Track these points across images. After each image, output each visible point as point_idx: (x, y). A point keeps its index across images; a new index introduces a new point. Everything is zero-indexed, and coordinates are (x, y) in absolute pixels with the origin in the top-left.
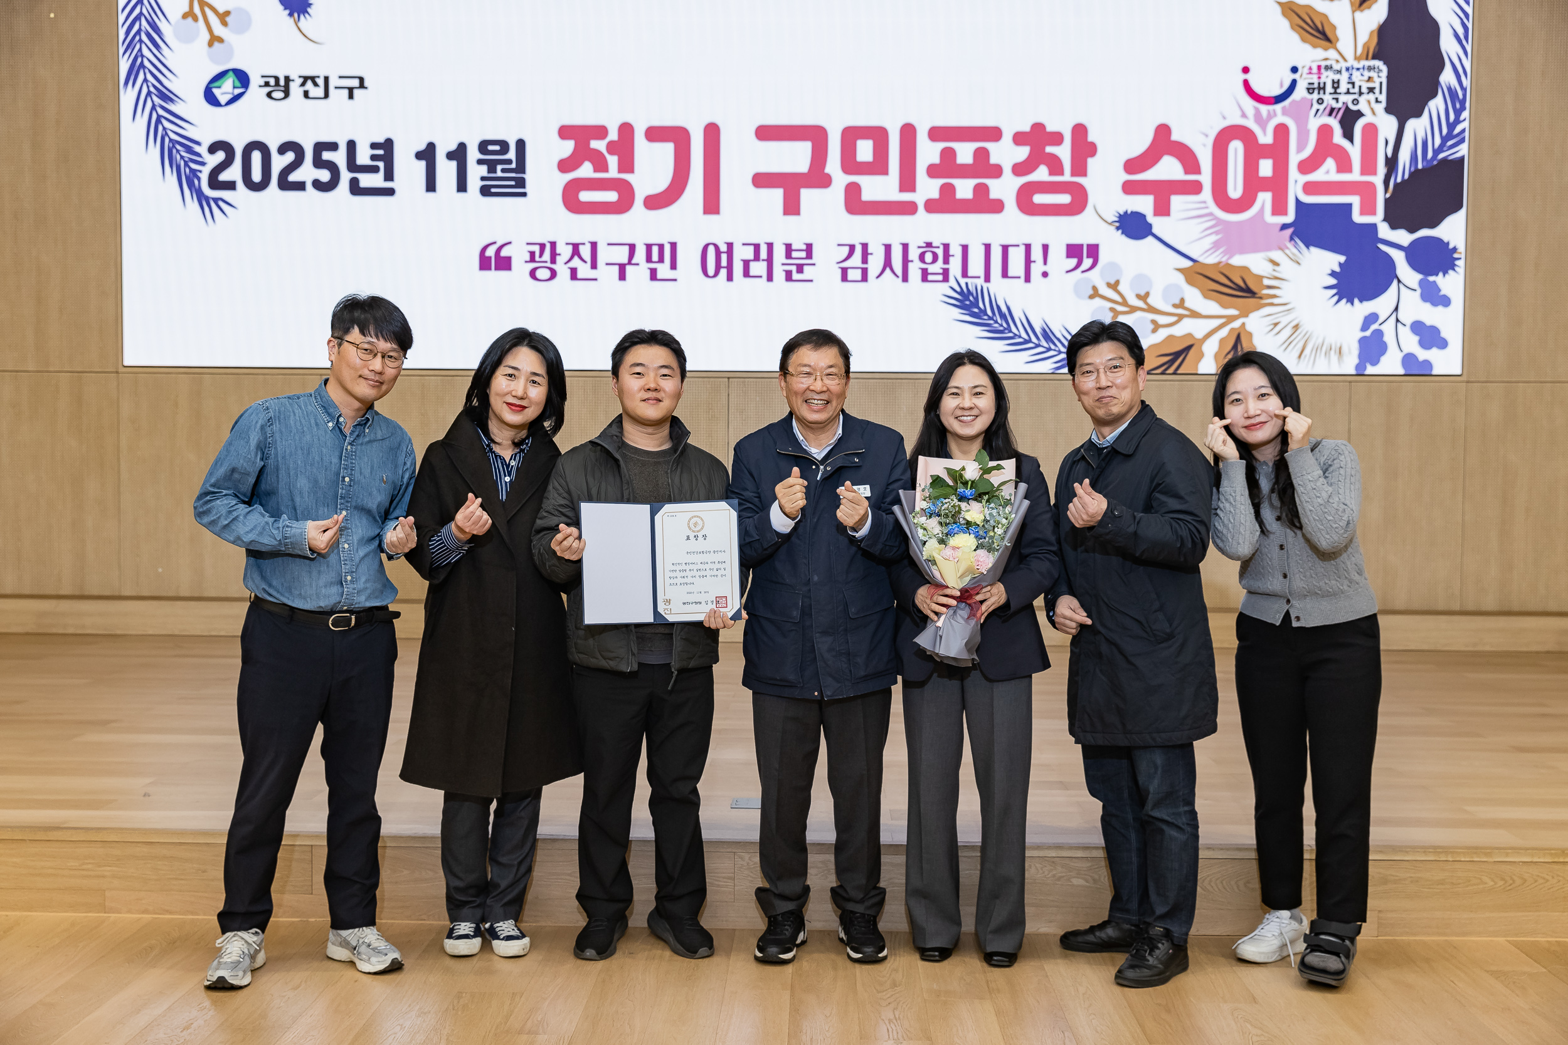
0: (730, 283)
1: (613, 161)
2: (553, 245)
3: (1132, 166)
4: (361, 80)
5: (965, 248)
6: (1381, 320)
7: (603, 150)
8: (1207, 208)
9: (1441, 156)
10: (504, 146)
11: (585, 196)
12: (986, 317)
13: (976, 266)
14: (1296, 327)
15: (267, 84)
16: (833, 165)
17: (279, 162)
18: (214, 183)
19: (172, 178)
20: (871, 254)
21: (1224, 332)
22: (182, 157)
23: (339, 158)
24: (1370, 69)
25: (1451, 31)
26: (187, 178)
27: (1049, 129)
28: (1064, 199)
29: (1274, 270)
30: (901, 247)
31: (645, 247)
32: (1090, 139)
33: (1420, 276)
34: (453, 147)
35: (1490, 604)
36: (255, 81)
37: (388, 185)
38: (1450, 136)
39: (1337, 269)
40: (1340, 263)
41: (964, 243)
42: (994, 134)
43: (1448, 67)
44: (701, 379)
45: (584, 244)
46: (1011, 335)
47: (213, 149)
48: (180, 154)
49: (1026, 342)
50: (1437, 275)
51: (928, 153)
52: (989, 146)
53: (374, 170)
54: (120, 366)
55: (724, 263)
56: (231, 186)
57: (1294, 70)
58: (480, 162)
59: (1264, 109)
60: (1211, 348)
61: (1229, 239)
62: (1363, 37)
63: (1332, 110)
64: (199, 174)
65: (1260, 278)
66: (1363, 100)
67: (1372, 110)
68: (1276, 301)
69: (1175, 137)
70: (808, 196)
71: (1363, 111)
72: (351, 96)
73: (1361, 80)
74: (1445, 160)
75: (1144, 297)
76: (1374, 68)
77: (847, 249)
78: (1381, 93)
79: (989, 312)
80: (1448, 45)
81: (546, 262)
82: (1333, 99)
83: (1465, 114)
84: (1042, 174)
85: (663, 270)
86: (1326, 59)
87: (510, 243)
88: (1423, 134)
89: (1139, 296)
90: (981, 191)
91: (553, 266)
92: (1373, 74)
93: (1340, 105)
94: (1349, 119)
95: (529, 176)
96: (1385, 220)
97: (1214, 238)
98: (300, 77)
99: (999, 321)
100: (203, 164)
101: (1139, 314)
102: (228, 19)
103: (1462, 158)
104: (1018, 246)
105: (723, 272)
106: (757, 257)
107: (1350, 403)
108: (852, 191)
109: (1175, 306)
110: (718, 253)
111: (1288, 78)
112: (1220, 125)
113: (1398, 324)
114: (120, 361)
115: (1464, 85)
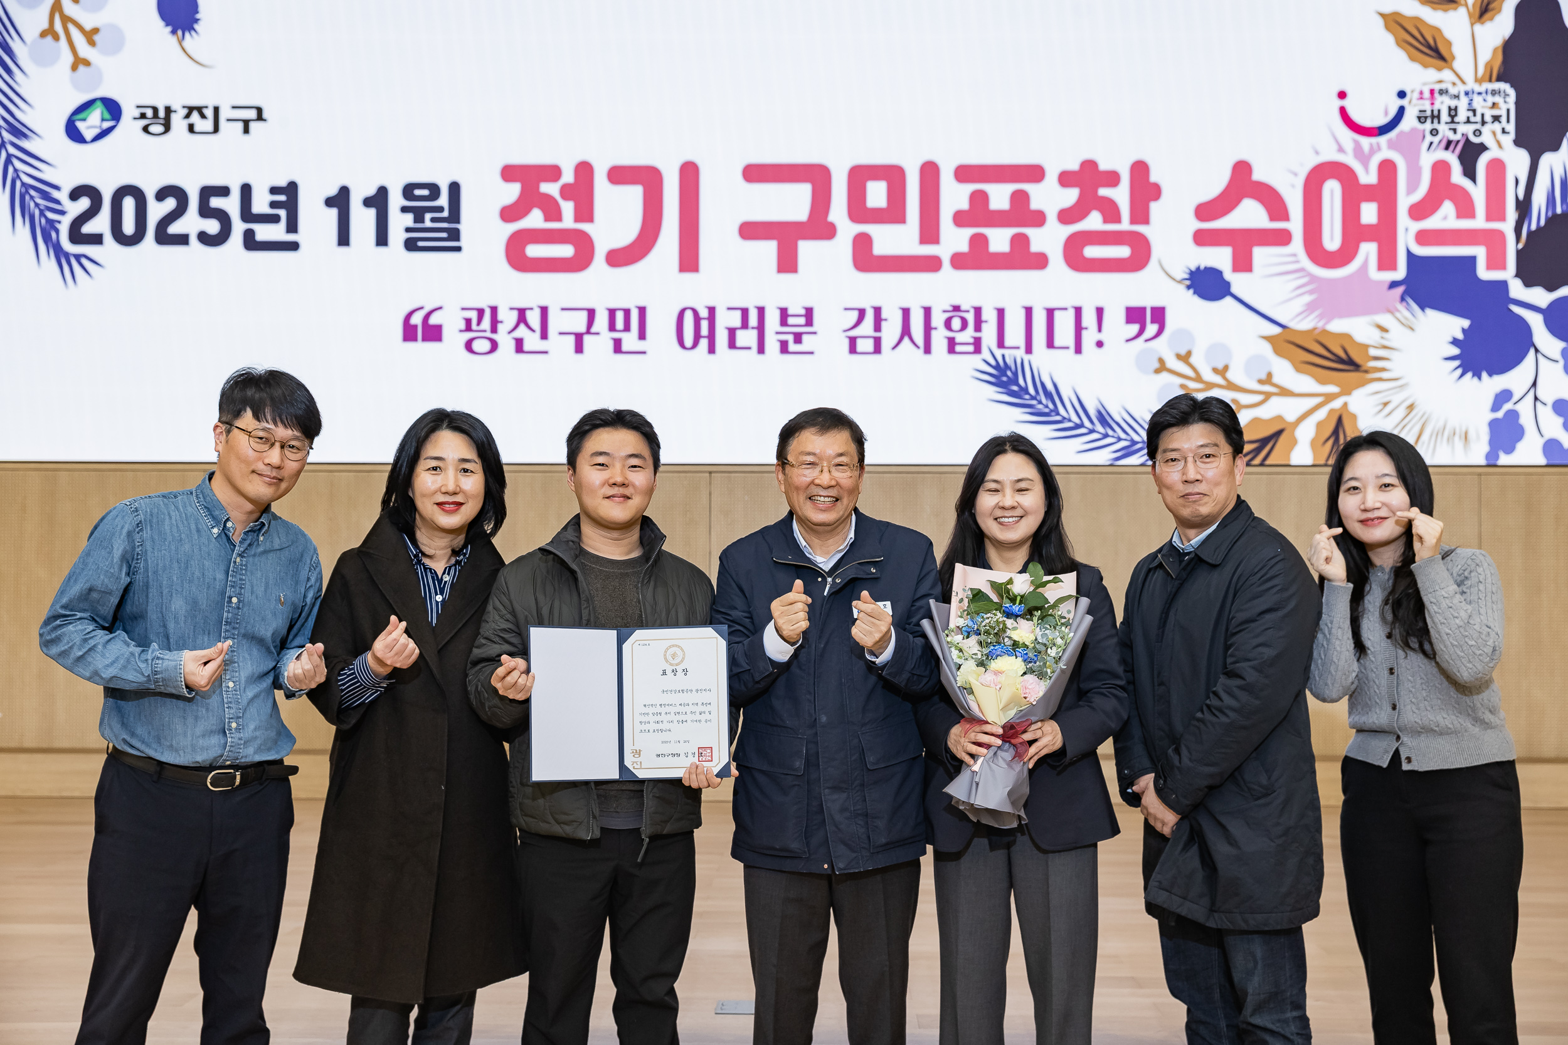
0: (712, 356)
1: (568, 208)
2: (494, 310)
3: (1205, 211)
4: (259, 111)
5: (1001, 313)
6: (1516, 398)
7: (556, 195)
8: (1297, 262)
10: (434, 190)
11: (534, 251)
12: (1027, 397)
13: (1015, 334)
14: (1411, 407)
15: (143, 116)
16: (838, 212)
17: (156, 211)
18: (76, 236)
19: (23, 231)
20: (886, 320)
21: (1322, 414)
22: (37, 205)
23: (231, 205)
24: (1494, 93)
26: (43, 231)
27: (1103, 166)
28: (1122, 252)
29: (1382, 338)
30: (922, 312)
31: (607, 312)
32: (1153, 179)
33: (1561, 344)
34: (371, 191)
36: (129, 112)
37: (291, 237)
39: (1460, 336)
40: (1464, 330)
41: (1000, 306)
42: (1035, 173)
44: (676, 475)
45: (532, 309)
46: (1058, 418)
47: (76, 194)
48: (34, 201)
51: (954, 196)
52: (1028, 187)
53: (275, 219)
55: (705, 331)
56: (97, 239)
57: (1402, 94)
58: (404, 210)
59: (1366, 142)
60: (1306, 433)
61: (1325, 300)
62: (1485, 55)
63: (1449, 143)
64: (57, 225)
65: (1366, 347)
66: (1486, 130)
67: (1498, 142)
68: (1384, 375)
69: (1257, 176)
70: (806, 249)
71: (1487, 144)
72: (246, 130)
73: (1483, 107)
75: (1222, 371)
76: (1500, 92)
77: (855, 315)
78: (1508, 121)
79: (1032, 391)
81: (485, 331)
82: (1450, 129)
84: (1094, 222)
85: (630, 340)
87: (440, 308)
88: (1562, 170)
89: (1215, 370)
90: (1019, 242)
91: (494, 336)
92: (1498, 99)
93: (1458, 137)
94: (1470, 153)
95: (464, 227)
96: (1517, 276)
97: (1307, 298)
98: (184, 107)
99: (1044, 400)
100: (62, 213)
102: (96, 38)
104: (1066, 309)
105: (704, 343)
106: (745, 325)
107: (1480, 500)
108: (862, 244)
109: (1261, 382)
110: (697, 319)
111: (1394, 104)
112: (1313, 161)
113: (1536, 403)
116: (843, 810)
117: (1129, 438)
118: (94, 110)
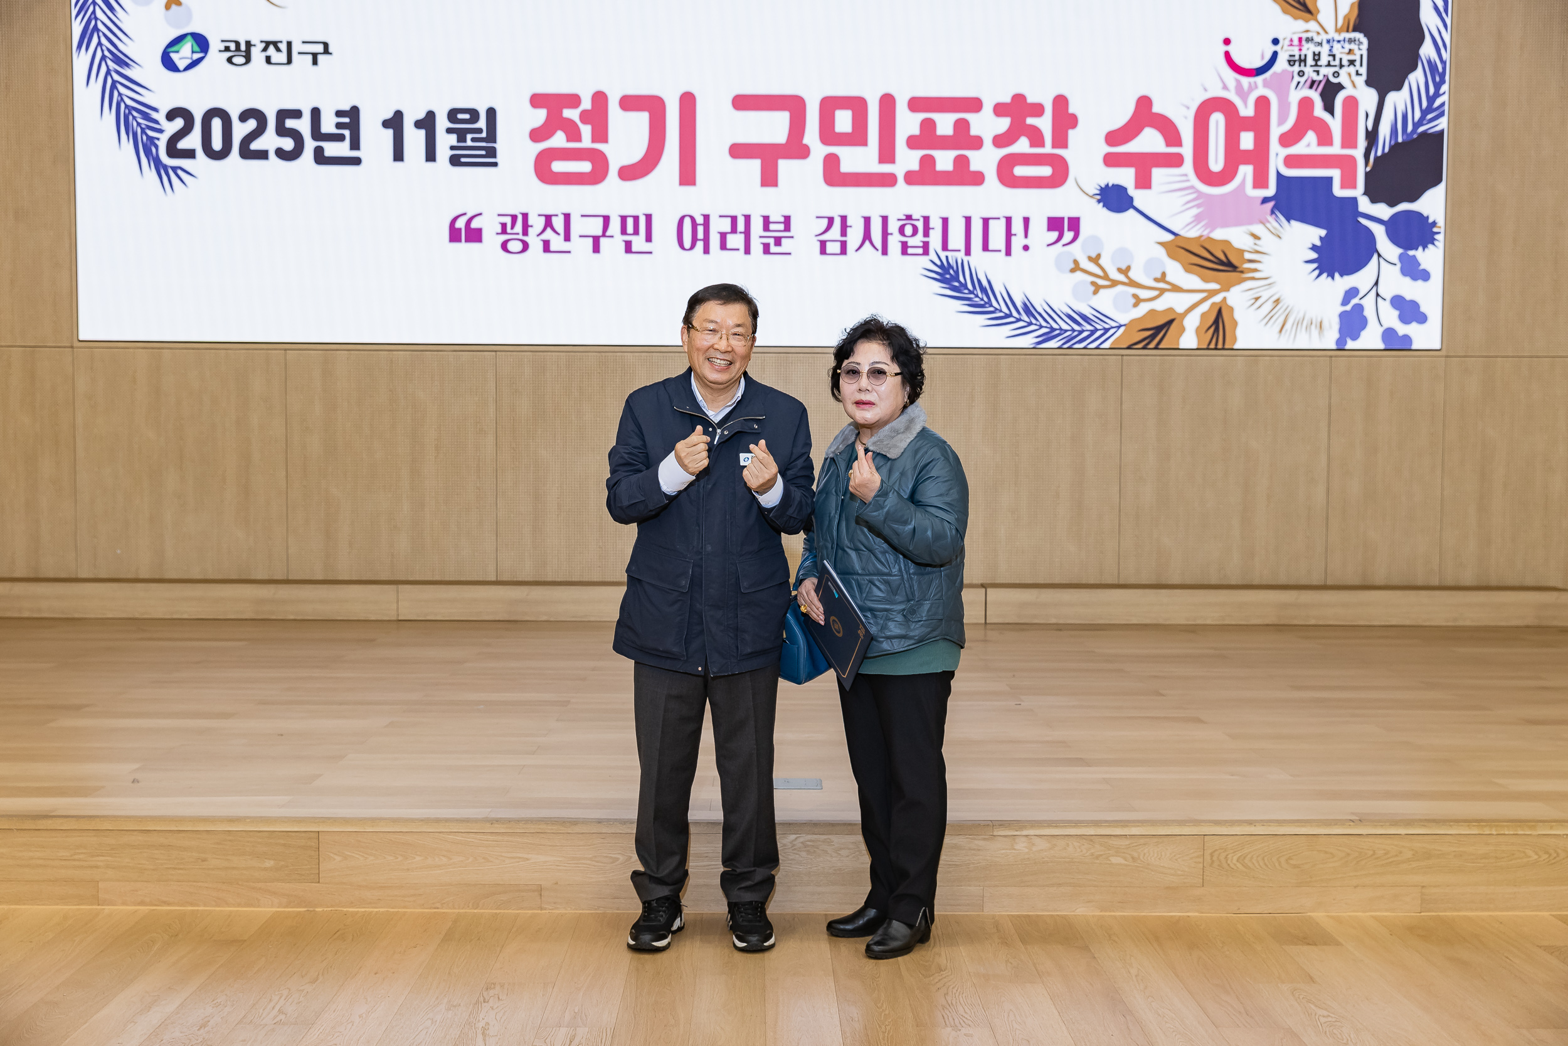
0: (707, 256)
1: (586, 130)
2: (525, 216)
3: (1113, 138)
4: (326, 45)
5: (945, 221)
6: (1361, 295)
7: (577, 119)
8: (1188, 181)
9: (1421, 129)
10: (474, 114)
11: (558, 166)
12: (966, 291)
13: (956, 239)
14: (1277, 301)
15: (227, 49)
16: (811, 136)
17: (240, 130)
18: (173, 151)
19: (128, 146)
20: (851, 227)
21: (1205, 307)
22: (139, 124)
23: (303, 125)
24: (1350, 41)
25: (1431, 4)
26: (145, 147)
27: (1030, 100)
28: (1046, 171)
29: (1255, 244)
30: (880, 219)
31: (619, 219)
32: (1071, 110)
33: (1400, 251)
34: (421, 115)
35: (1468, 578)
36: (215, 45)
37: (354, 154)
38: (1430, 109)
39: (1318, 243)
40: (1321, 237)
41: (945, 216)
42: (975, 105)
43: (1428, 41)
45: (557, 215)
46: (991, 309)
47: (171, 115)
48: (136, 121)
49: (1007, 316)
50: (1417, 249)
51: (908, 123)
52: (969, 116)
53: (340, 138)
54: (75, 340)
55: (700, 235)
56: (190, 154)
57: (1276, 42)
58: (449, 131)
59: (1245, 81)
60: (1192, 322)
61: (1210, 212)
62: (1344, 10)
63: (1313, 82)
64: (156, 142)
65: (1242, 252)
66: (1343, 72)
67: (1353, 82)
68: (1256, 275)
69: (1156, 109)
70: (785, 167)
71: (1344, 84)
72: (315, 62)
73: (1341, 53)
74: (1424, 133)
75: (1125, 271)
76: (1355, 40)
77: (825, 222)
78: (1361, 65)
79: (970, 286)
80: (1428, 18)
81: (518, 234)
82: (1314, 71)
83: (1445, 88)
84: (1022, 146)
85: (638, 242)
86: (1307, 31)
87: (481, 214)
88: (1403, 107)
89: (1120, 270)
90: (962, 162)
91: (525, 238)
92: (1353, 46)
93: (1320, 77)
94: (1330, 91)
95: (500, 146)
96: (1365, 193)
97: (1195, 211)
98: (262, 42)
99: (980, 294)
100: (161, 131)
101: (1120, 288)
103: (1442, 132)
104: (999, 218)
105: (700, 245)
106: (734, 230)
107: (1330, 378)
108: (831, 162)
109: (1156, 280)
110: (694, 225)
111: (1270, 49)
112: (1202, 97)
113: (1378, 298)
114: (75, 335)
115: (1444, 58)
117: (1049, 326)
118: (185, 44)
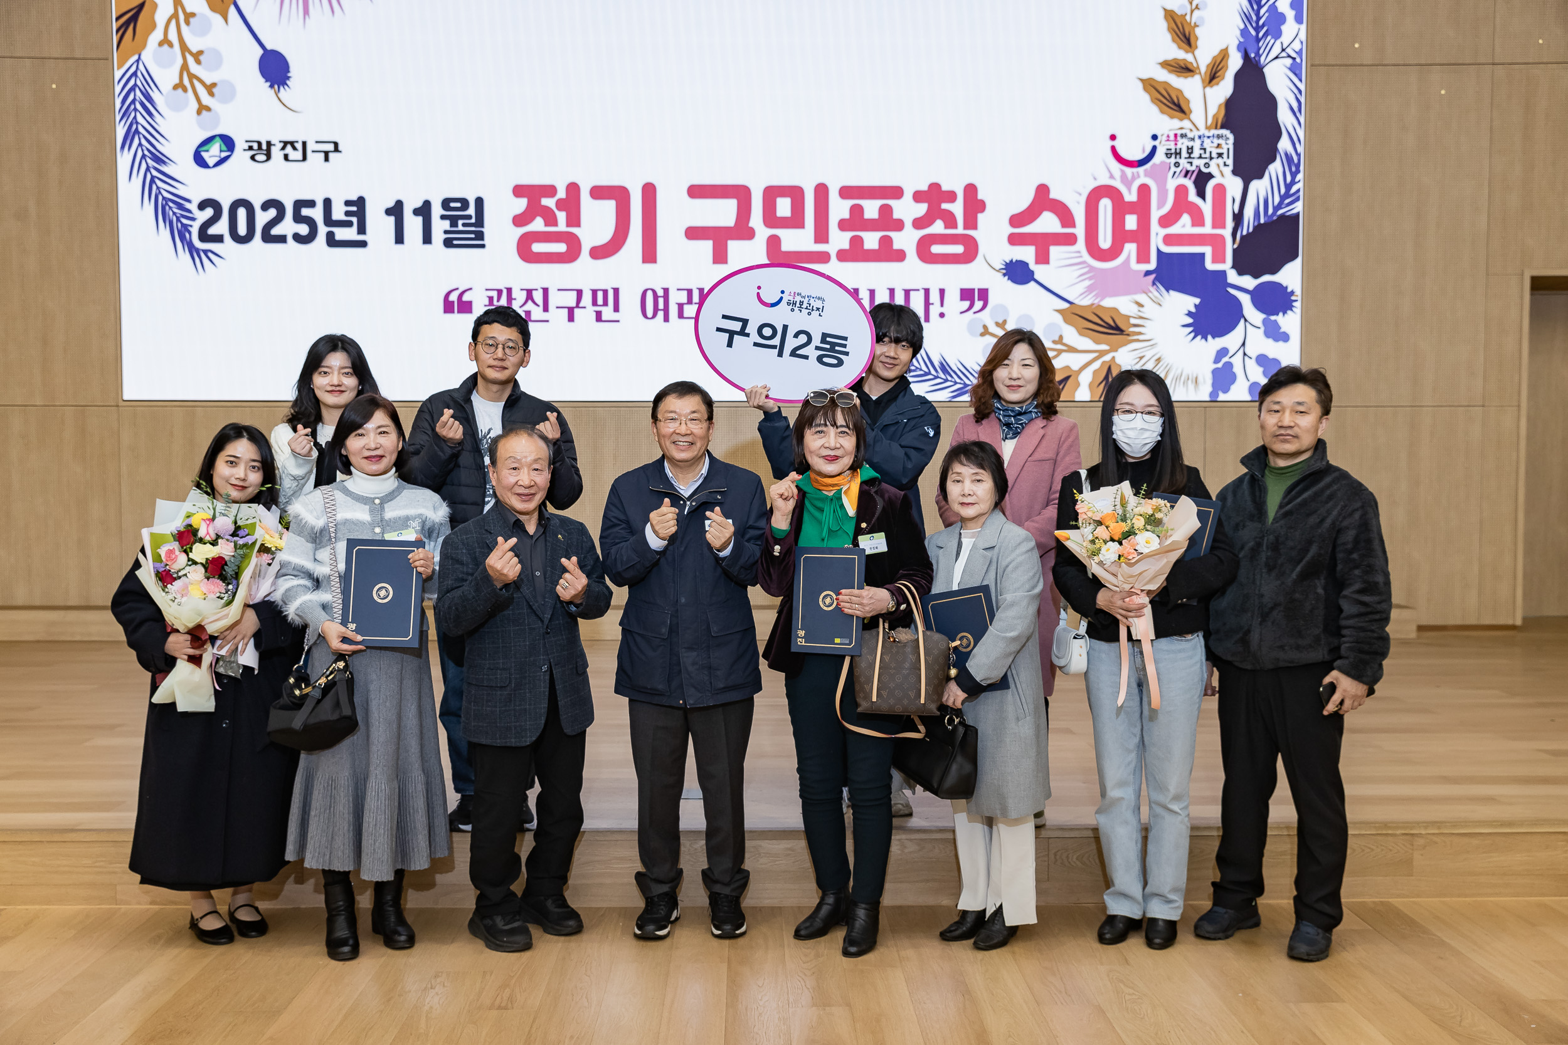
0: (667, 323)
1: (561, 216)
2: (509, 290)
3: (1017, 220)
4: (336, 144)
5: (872, 293)
6: (1230, 354)
7: (553, 207)
8: (1081, 257)
9: (1280, 212)
10: (465, 203)
11: (538, 247)
14: (1160, 360)
15: (251, 148)
16: (756, 220)
17: (262, 218)
18: (204, 236)
19: (165, 232)
21: (1096, 365)
22: (174, 213)
23: (317, 214)
24: (1219, 137)
25: (1287, 105)
26: (180, 232)
27: (945, 188)
28: (958, 249)
29: (1139, 311)
31: (591, 292)
32: (980, 197)
33: (1263, 316)
34: (419, 204)
36: (240, 145)
37: (361, 238)
38: (1287, 195)
39: (1193, 310)
40: (1195, 305)
41: (872, 288)
42: (896, 192)
43: (1285, 136)
45: (537, 290)
47: (202, 206)
48: (172, 210)
49: (926, 374)
50: (1278, 315)
51: (839, 209)
52: (893, 203)
53: (349, 224)
55: (661, 305)
56: (219, 239)
57: (1155, 137)
58: (443, 217)
59: (1129, 171)
60: (1086, 378)
61: (1100, 284)
62: (1213, 110)
63: (1187, 172)
64: (190, 228)
65: (1129, 317)
66: (1213, 163)
67: (1221, 172)
68: (1141, 337)
69: (1052, 195)
70: (734, 246)
71: (1214, 174)
72: (327, 159)
73: (1211, 147)
74: (1283, 216)
76: (1222, 136)
78: (1228, 158)
80: (1285, 117)
82: (1188, 162)
83: (1300, 177)
84: (938, 227)
85: (607, 312)
86: (1182, 128)
87: (471, 289)
88: (1265, 193)
90: (886, 242)
92: (1221, 141)
93: (1193, 168)
95: (487, 230)
96: (1233, 267)
97: (1087, 283)
98: (281, 142)
100: (193, 219)
102: (214, 90)
103: (1298, 214)
104: (918, 290)
105: (661, 314)
106: (690, 301)
107: (1205, 425)
108: (773, 243)
109: (1055, 342)
110: (656, 297)
112: (1093, 185)
113: (1245, 357)
114: (120, 398)
115: (1299, 151)
116: (694, 664)
117: (962, 382)
